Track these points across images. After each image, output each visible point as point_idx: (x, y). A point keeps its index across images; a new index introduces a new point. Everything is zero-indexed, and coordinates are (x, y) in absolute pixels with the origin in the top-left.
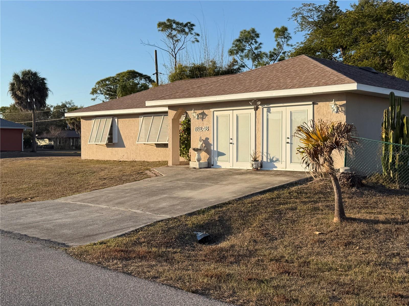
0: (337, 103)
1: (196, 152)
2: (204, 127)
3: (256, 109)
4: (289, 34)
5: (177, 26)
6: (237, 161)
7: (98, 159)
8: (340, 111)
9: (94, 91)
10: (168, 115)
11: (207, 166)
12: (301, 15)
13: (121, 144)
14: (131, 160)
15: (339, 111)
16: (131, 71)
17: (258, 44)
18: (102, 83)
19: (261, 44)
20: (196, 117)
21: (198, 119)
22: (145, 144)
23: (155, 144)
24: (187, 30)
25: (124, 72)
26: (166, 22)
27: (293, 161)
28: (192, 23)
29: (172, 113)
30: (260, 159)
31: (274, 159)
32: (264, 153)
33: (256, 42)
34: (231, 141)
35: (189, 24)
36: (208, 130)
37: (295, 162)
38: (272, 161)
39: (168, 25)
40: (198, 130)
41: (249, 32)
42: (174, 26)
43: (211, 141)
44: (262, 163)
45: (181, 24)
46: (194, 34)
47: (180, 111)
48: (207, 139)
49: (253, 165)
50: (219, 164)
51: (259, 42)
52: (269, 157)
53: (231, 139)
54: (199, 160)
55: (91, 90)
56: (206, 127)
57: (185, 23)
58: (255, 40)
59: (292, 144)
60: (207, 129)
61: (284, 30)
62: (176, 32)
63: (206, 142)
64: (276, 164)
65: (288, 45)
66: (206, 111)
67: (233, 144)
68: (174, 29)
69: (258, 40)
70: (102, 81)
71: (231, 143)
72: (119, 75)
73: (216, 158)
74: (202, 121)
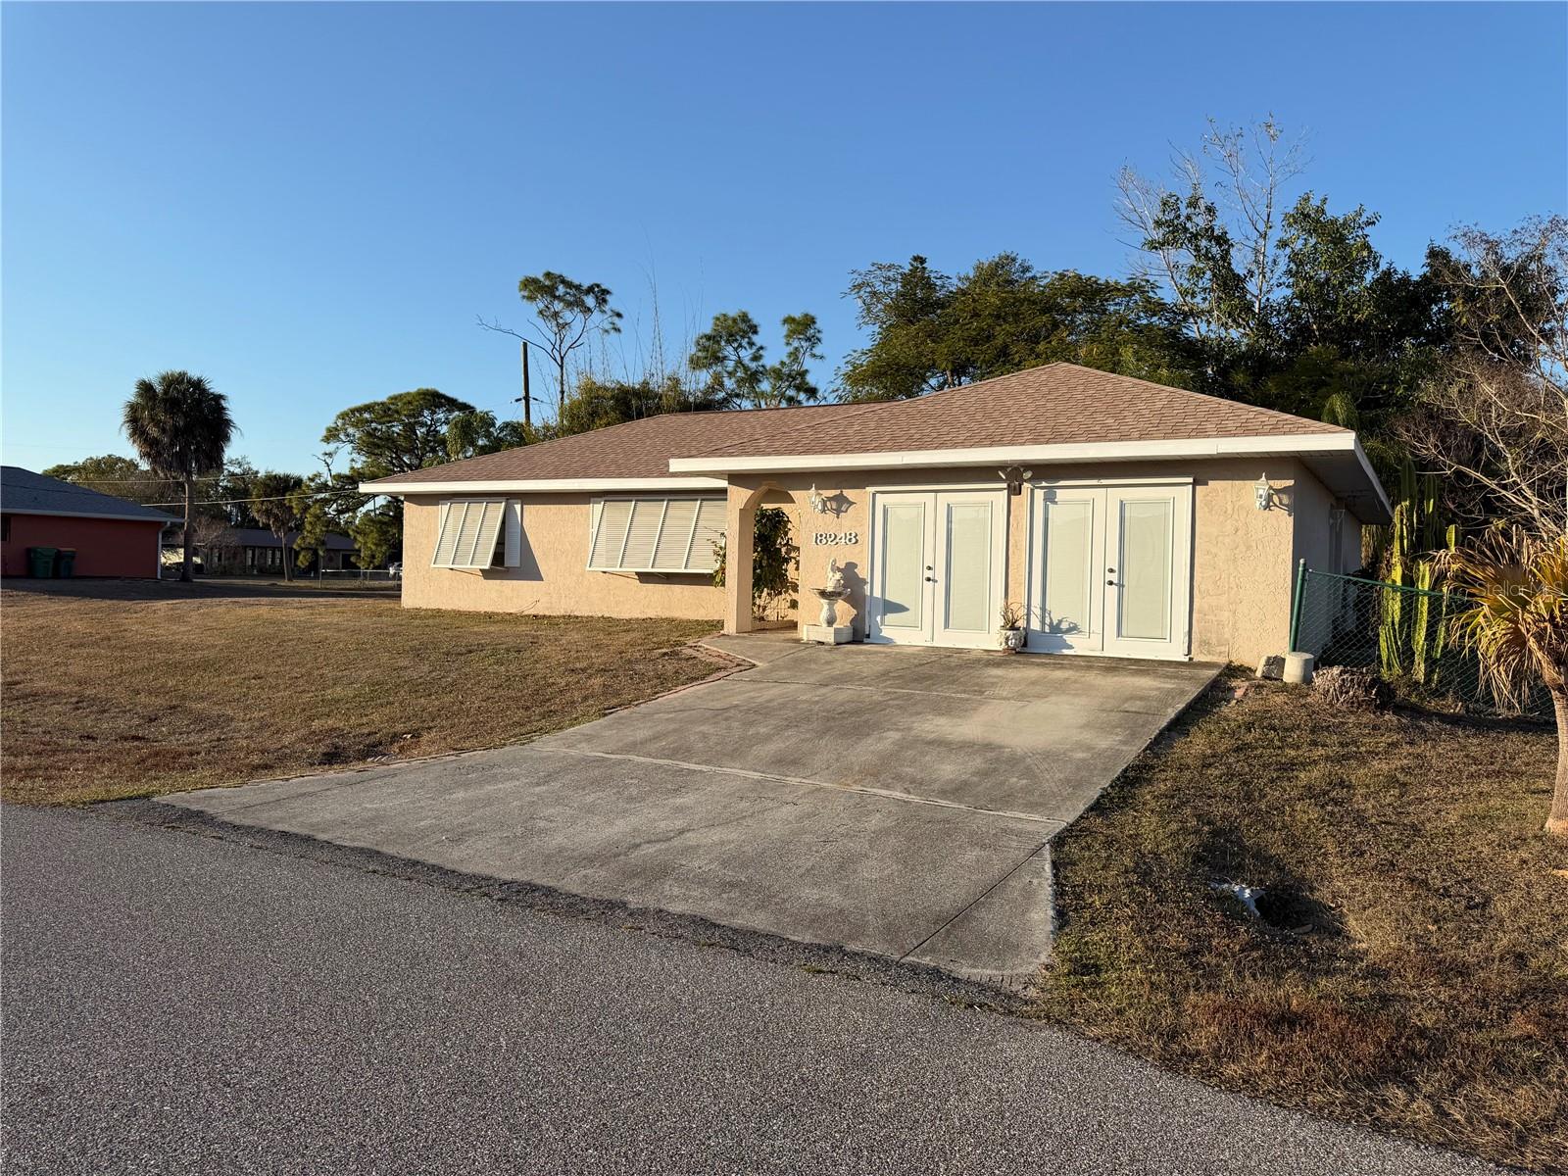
0: (1271, 482)
1: (824, 602)
2: (843, 535)
3: (1014, 490)
4: (819, 332)
5: (568, 290)
6: (947, 625)
7: (456, 608)
8: (1276, 505)
9: (332, 435)
10: (726, 500)
11: (850, 639)
12: (869, 289)
13: (529, 571)
14: (562, 613)
15: (1271, 504)
16: (427, 390)
17: (754, 348)
18: (354, 416)
19: (761, 348)
20: (820, 507)
21: (823, 511)
22: (605, 572)
23: (637, 573)
24: (590, 301)
25: (408, 393)
26: (542, 279)
27: (1124, 633)
28: (603, 287)
29: (740, 496)
30: (1021, 624)
31: (1064, 626)
32: (1032, 608)
33: (751, 344)
34: (929, 574)
35: (596, 289)
36: (857, 542)
37: (1130, 635)
38: (1056, 629)
39: (547, 286)
40: (824, 541)
41: (734, 320)
42: (561, 290)
43: (863, 572)
44: (1027, 634)
45: (578, 287)
46: (610, 313)
47: (764, 488)
48: (851, 566)
49: (1007, 639)
50: (886, 632)
51: (759, 345)
52: (1047, 621)
53: (929, 568)
54: (830, 622)
55: (324, 433)
56: (850, 534)
57: (586, 285)
58: (749, 338)
59: (1123, 586)
60: (854, 540)
61: (808, 322)
62: (562, 304)
63: (849, 572)
64: (1069, 638)
65: (814, 356)
66: (849, 493)
67: (935, 581)
68: (558, 298)
69: (755, 338)
70: (353, 411)
71: (929, 579)
72: (395, 399)
73: (879, 618)
74: (838, 517)
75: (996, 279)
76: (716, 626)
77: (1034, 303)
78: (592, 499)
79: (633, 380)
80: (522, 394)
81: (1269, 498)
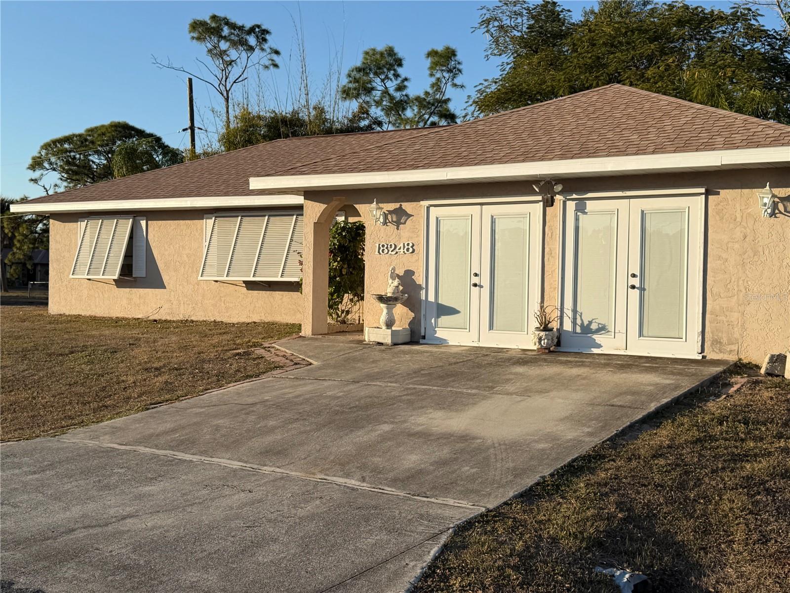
0: (776, 191)
1: (383, 306)
2: (402, 245)
3: (549, 203)
4: (459, 63)
5: (233, 31)
6: (491, 327)
7: (93, 314)
8: (781, 213)
9: (37, 164)
10: (302, 215)
11: (408, 339)
12: (496, 24)
13: (154, 280)
14: (181, 317)
15: (777, 211)
16: (119, 123)
17: (400, 80)
18: (54, 146)
19: (406, 79)
20: (382, 220)
21: (385, 223)
22: (216, 281)
23: (245, 282)
24: (252, 40)
25: (103, 126)
26: (209, 22)
27: (645, 332)
28: (263, 27)
29: (314, 210)
30: (555, 325)
31: (594, 326)
32: (565, 310)
33: (397, 76)
34: (475, 280)
35: (257, 30)
36: (413, 251)
37: (650, 334)
38: (587, 329)
39: (213, 28)
40: (386, 251)
41: (382, 54)
42: (226, 31)
43: (419, 279)
44: (560, 334)
45: (241, 28)
46: (268, 50)
47: (335, 203)
48: (409, 273)
49: (540, 339)
50: (440, 333)
51: (403, 77)
52: (579, 322)
53: (476, 275)
54: (389, 324)
55: (30, 161)
56: (408, 245)
57: (248, 25)
58: (395, 70)
59: (644, 290)
60: (411, 250)
61: (450, 54)
62: (228, 44)
63: (407, 279)
64: (598, 338)
65: (455, 85)
66: (408, 206)
67: (481, 287)
68: (225, 38)
69: (400, 70)
70: (55, 142)
71: (475, 285)
72: (91, 131)
73: (433, 321)
74: (398, 229)
75: (619, 12)
76: (296, 328)
77: (646, 31)
78: (205, 216)
79: (285, 109)
80: (188, 124)
81: (775, 206)
